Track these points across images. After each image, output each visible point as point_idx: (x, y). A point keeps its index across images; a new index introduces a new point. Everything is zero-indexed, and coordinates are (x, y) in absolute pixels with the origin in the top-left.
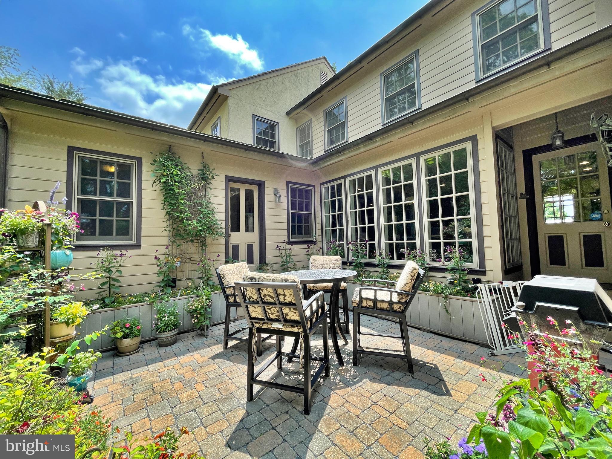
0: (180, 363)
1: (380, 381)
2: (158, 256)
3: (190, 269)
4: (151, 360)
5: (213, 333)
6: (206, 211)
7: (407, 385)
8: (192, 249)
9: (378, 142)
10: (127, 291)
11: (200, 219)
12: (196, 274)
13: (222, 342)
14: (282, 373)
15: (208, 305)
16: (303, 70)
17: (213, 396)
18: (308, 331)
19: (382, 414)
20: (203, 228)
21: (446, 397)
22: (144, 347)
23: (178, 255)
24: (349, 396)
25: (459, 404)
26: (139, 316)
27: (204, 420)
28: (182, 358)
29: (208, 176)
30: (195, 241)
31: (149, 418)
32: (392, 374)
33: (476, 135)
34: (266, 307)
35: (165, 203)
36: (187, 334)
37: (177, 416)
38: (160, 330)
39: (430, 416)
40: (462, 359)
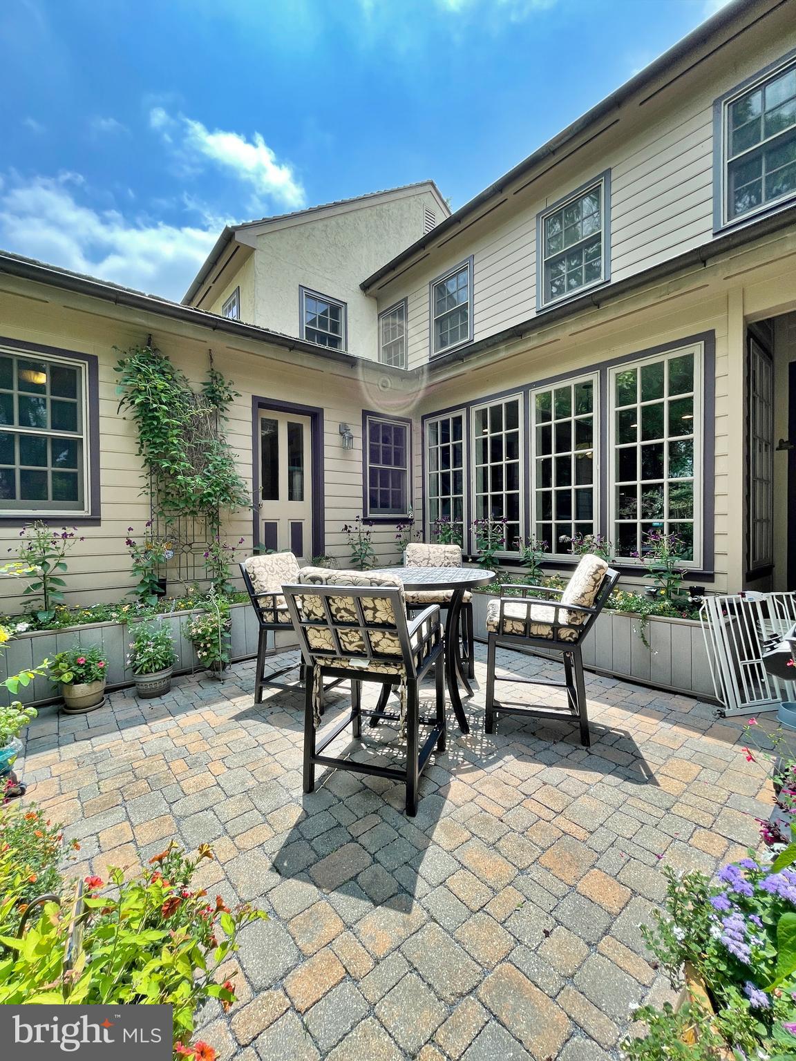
0: (178, 726)
1: (534, 758)
2: (133, 540)
3: (191, 563)
4: (127, 721)
5: (234, 676)
6: (219, 458)
7: (579, 766)
8: (194, 528)
9: (534, 340)
10: (77, 601)
11: (209, 474)
12: (201, 573)
13: (251, 691)
14: (363, 744)
15: (224, 627)
16: (392, 205)
17: (243, 783)
18: (415, 674)
19: (541, 814)
20: (214, 490)
21: (649, 786)
22: (111, 699)
23: (168, 538)
24: (481, 785)
25: (673, 798)
26: (101, 644)
27: (228, 826)
28: (182, 719)
29: (222, 394)
30: (200, 514)
31: (130, 821)
32: (553, 748)
33: (713, 332)
34: (339, 631)
35: (142, 442)
36: (187, 676)
37: (180, 819)
38: (140, 668)
39: (625, 818)
40: (671, 723)
